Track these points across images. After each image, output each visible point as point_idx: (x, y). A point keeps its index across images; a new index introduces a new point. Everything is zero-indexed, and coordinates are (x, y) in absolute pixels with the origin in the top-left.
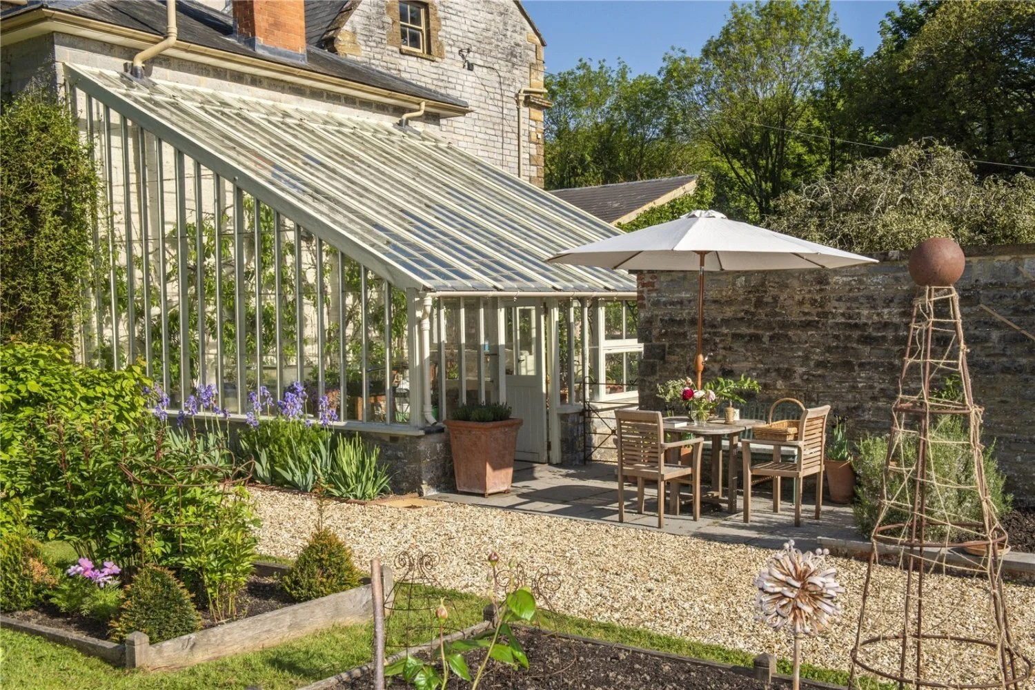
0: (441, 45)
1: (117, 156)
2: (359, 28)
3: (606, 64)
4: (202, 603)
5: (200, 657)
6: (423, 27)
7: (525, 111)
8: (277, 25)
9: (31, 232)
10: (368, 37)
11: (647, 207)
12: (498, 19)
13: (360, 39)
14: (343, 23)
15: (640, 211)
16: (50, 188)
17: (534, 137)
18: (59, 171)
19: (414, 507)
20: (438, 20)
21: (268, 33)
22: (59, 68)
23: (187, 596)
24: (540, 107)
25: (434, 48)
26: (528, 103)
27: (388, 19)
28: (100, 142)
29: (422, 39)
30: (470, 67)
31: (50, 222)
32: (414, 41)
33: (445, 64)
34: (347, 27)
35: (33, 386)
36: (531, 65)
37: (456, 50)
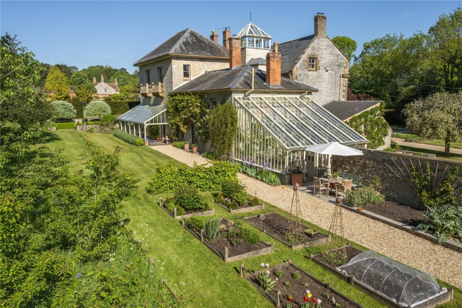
0: (319, 67)
1: (241, 112)
2: (298, 67)
3: (396, 35)
4: (239, 205)
5: (238, 212)
6: (315, 63)
7: (342, 79)
8: (275, 80)
9: (226, 128)
10: (300, 69)
11: (363, 111)
12: (336, 57)
13: (298, 69)
14: (294, 67)
15: (361, 112)
16: (230, 120)
17: (344, 85)
18: (231, 117)
19: (283, 188)
20: (319, 61)
21: (273, 82)
22: (233, 97)
23: (237, 205)
24: (346, 78)
25: (317, 68)
26: (343, 77)
27: (306, 63)
28: (239, 110)
29: (315, 66)
30: (327, 71)
31: (229, 125)
32: (313, 67)
33: (320, 71)
34: (295, 67)
35: (223, 169)
36: (345, 67)
37: (323, 67)
